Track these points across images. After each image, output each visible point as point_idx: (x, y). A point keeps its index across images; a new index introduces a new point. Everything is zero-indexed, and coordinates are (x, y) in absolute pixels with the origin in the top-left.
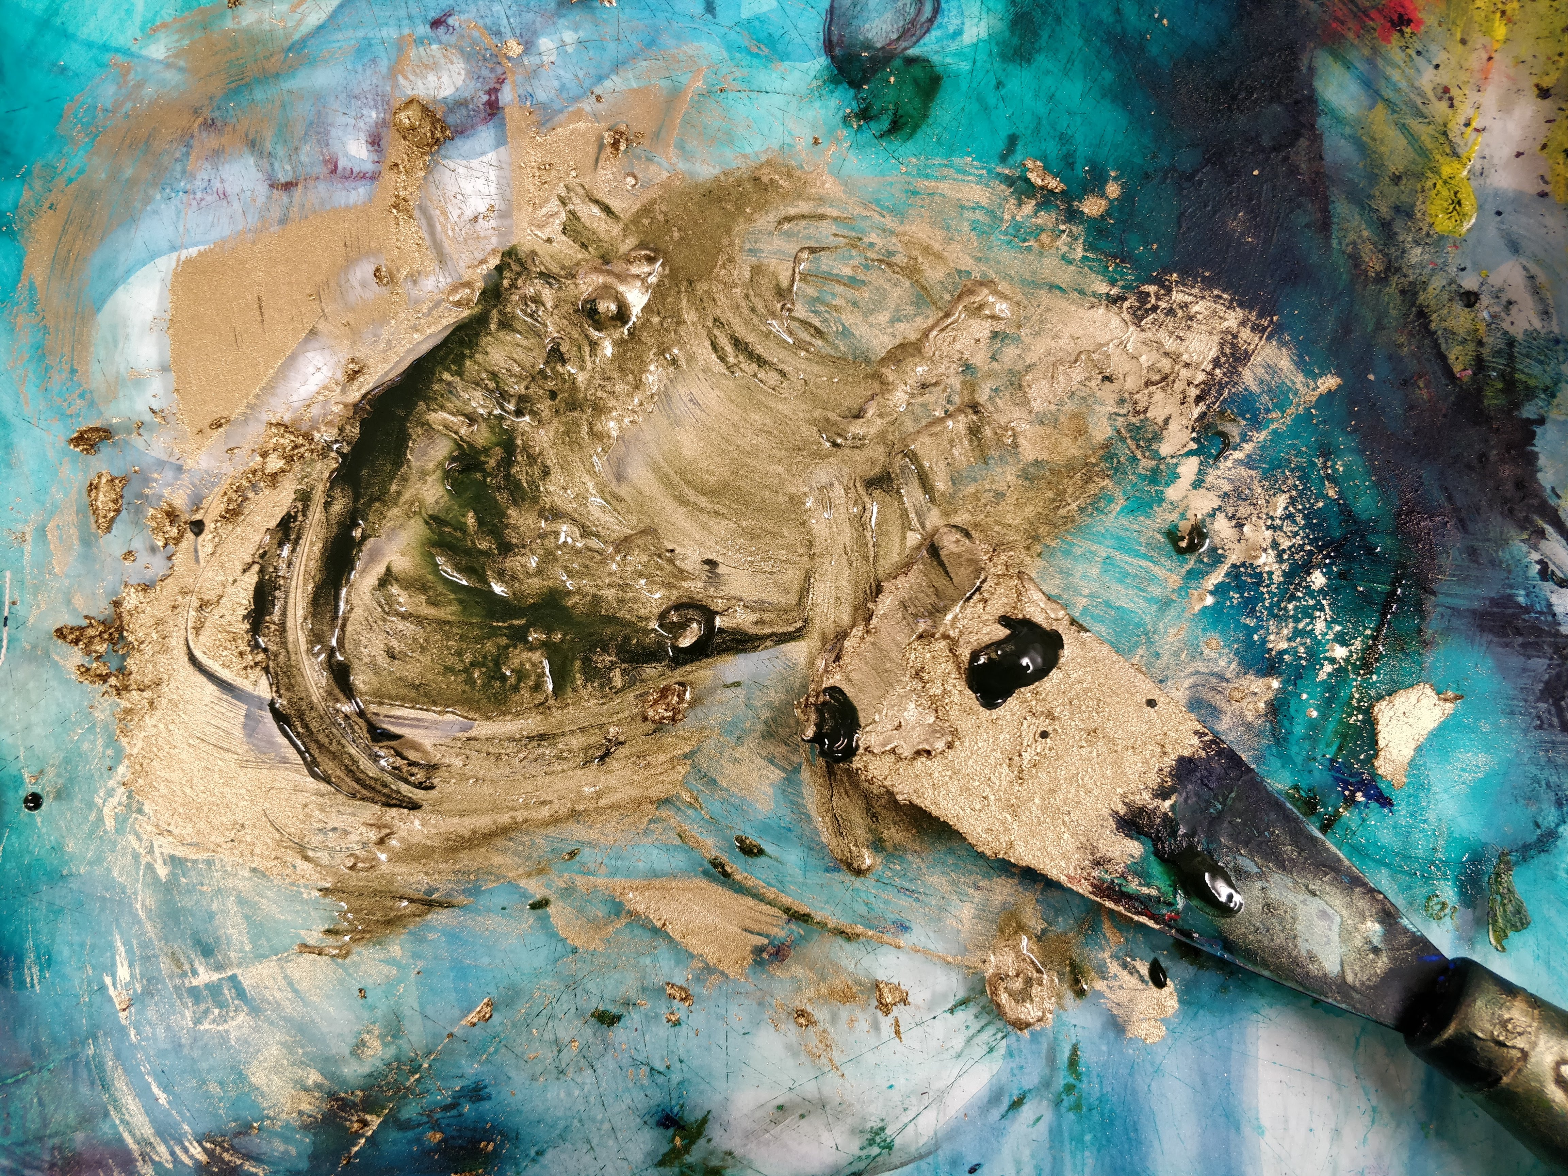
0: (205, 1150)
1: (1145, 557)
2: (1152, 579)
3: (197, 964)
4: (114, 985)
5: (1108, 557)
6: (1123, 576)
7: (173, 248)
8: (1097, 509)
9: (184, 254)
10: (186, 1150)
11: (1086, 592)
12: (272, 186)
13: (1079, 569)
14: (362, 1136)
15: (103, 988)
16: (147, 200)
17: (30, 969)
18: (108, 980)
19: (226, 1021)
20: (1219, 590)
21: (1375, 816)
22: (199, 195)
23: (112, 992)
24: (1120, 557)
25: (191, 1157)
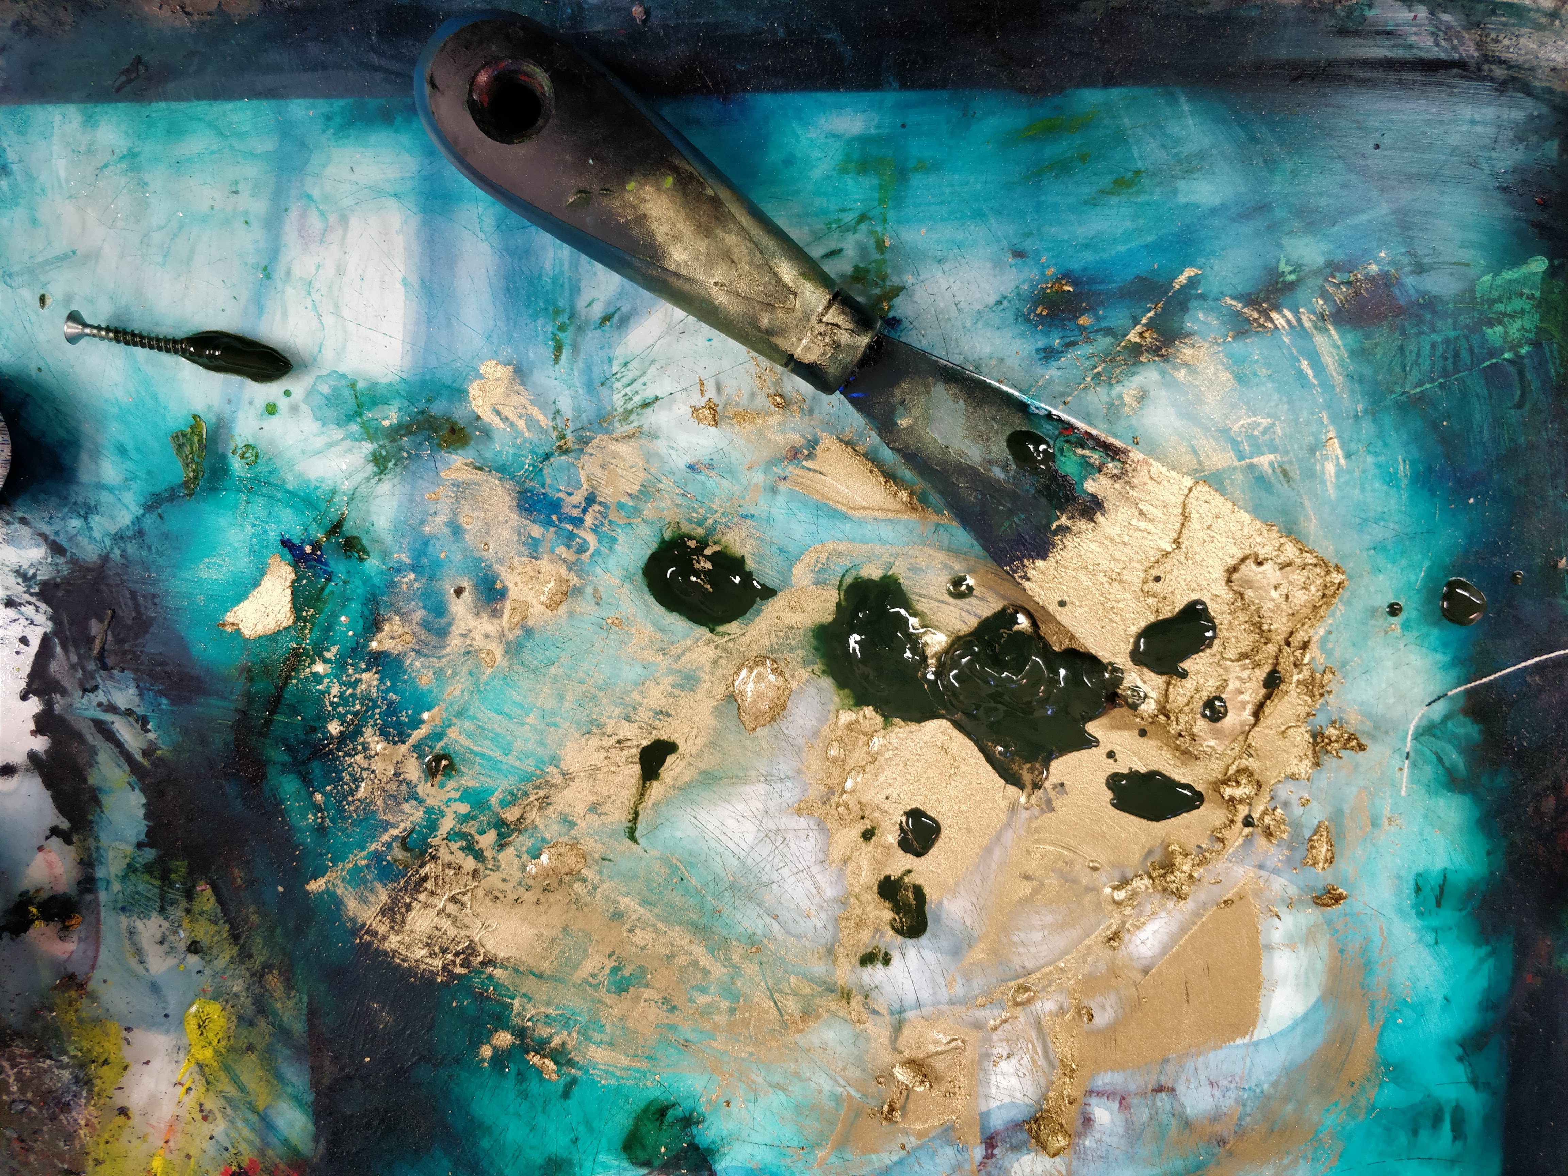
0: (1272, 321)
1: (476, 754)
2: (469, 736)
3: (1270, 471)
4: (1337, 458)
5: (506, 755)
6: (495, 739)
7: (1256, 1044)
8: (513, 794)
9: (1246, 1040)
10: (1288, 322)
11: (527, 728)
12: (1173, 1090)
13: (530, 746)
14: (1144, 325)
15: (1348, 456)
16: (1275, 1084)
17: (1406, 476)
18: (1342, 461)
19: (1249, 424)
20: (417, 723)
21: (295, 533)
22: (1233, 1085)
23: (1339, 452)
24: (497, 755)
25: (1284, 316)
